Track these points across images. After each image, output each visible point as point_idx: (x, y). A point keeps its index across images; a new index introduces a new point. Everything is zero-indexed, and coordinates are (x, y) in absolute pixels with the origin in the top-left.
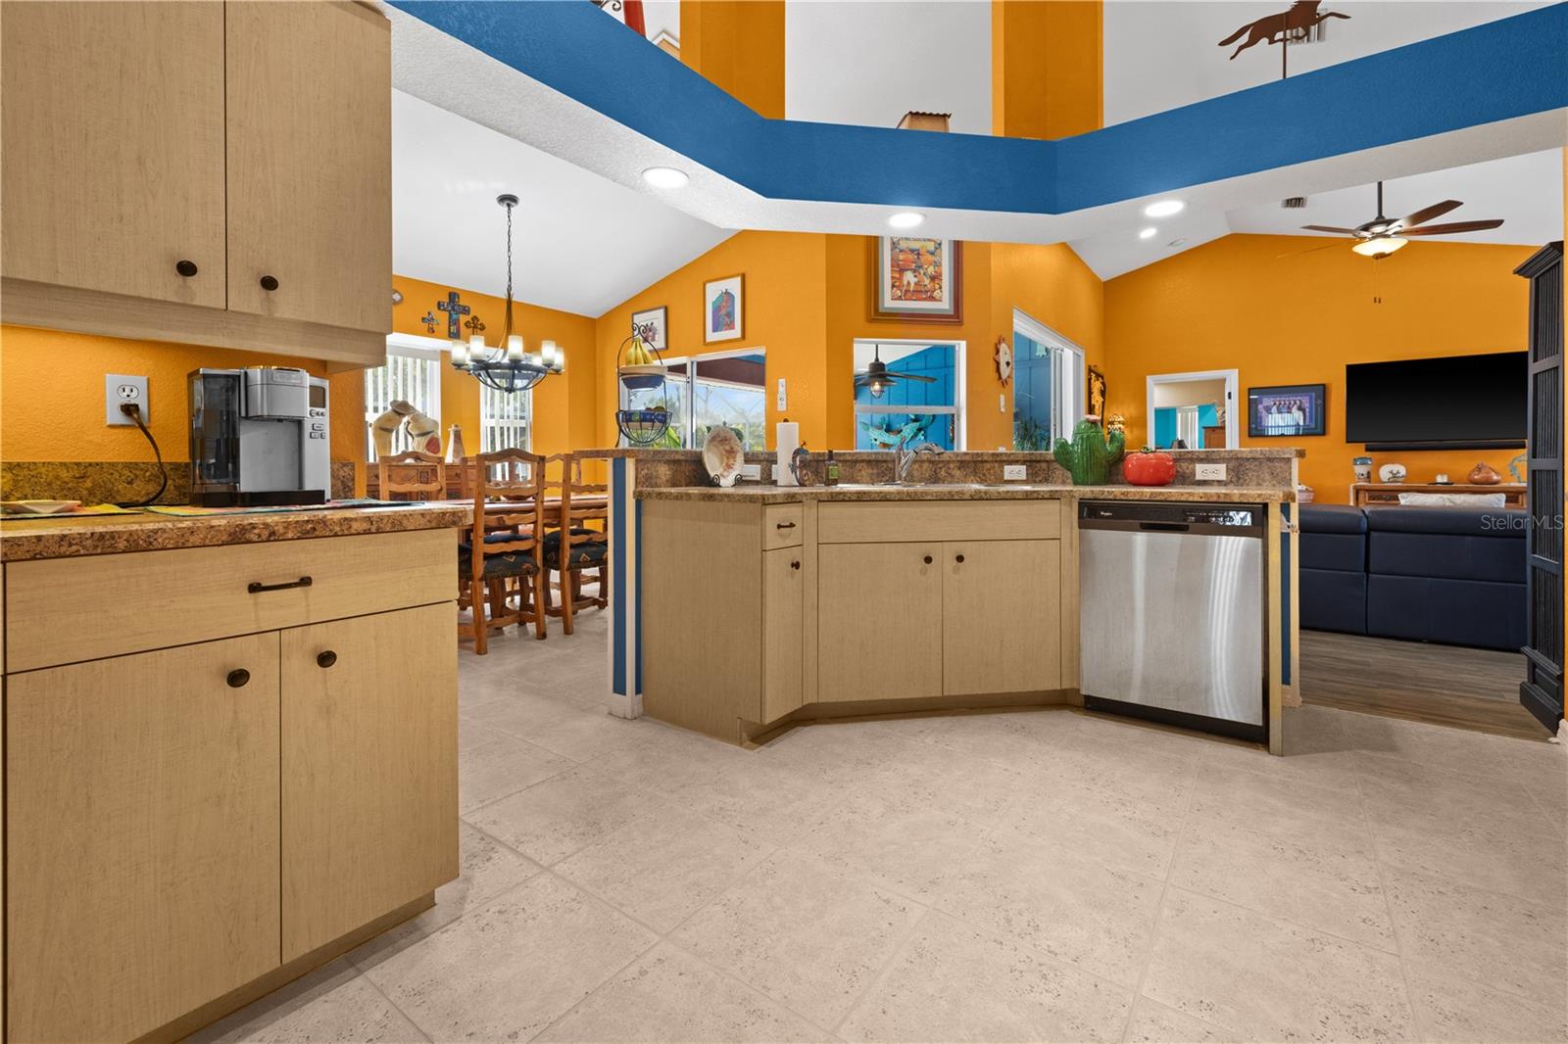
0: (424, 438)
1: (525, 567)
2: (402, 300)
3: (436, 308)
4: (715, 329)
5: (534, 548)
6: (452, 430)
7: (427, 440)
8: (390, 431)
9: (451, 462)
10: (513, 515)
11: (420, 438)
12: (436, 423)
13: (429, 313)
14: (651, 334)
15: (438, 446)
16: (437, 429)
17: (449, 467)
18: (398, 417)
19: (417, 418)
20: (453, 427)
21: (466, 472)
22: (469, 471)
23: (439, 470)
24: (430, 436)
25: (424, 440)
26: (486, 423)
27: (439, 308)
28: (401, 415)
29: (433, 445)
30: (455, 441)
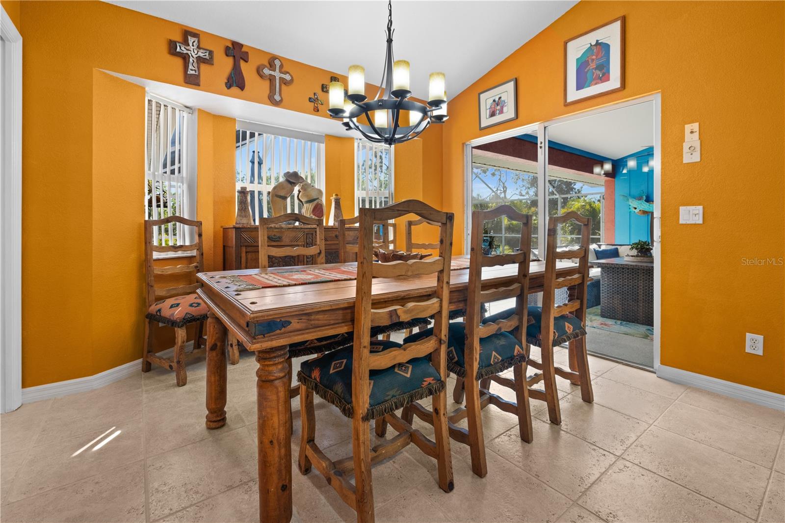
0: (311, 204)
1: (425, 384)
2: (292, 80)
3: (321, 90)
4: (579, 87)
5: (437, 351)
6: (333, 198)
7: (314, 205)
8: (285, 198)
9: (332, 225)
10: (411, 305)
11: (308, 204)
12: (320, 192)
13: (315, 94)
14: (499, 107)
15: (322, 211)
16: (322, 197)
17: (328, 229)
18: (290, 186)
19: (306, 187)
20: (334, 196)
21: (344, 235)
22: (346, 232)
23: (318, 232)
24: (315, 202)
25: (311, 206)
26: (359, 194)
27: (323, 91)
28: (293, 184)
29: (318, 210)
30: (335, 208)
